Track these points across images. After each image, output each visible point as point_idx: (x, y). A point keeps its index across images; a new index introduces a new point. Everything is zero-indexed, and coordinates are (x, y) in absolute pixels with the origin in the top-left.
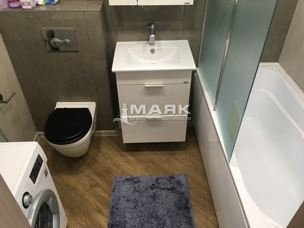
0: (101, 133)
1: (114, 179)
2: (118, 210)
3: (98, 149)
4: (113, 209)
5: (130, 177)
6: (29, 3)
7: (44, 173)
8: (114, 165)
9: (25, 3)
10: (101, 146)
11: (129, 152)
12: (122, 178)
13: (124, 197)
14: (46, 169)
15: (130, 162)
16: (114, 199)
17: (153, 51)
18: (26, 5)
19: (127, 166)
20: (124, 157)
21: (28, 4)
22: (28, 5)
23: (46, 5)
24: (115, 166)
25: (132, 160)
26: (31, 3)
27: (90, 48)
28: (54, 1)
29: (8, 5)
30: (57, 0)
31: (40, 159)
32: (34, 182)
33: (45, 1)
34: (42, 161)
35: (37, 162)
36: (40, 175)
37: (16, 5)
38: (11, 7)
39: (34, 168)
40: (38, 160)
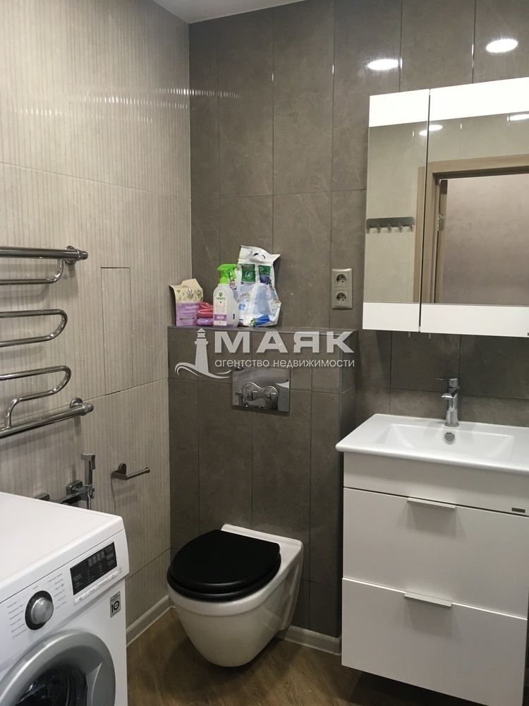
0: (302, 634)
3: (282, 670)
6: (225, 316)
7: (111, 600)
9: (219, 315)
10: (290, 666)
14: (118, 596)
17: (449, 438)
18: (220, 319)
21: (223, 318)
22: (223, 320)
23: (254, 326)
26: (227, 318)
27: (311, 408)
28: (268, 320)
29: (195, 322)
30: (273, 318)
31: (112, 554)
32: (76, 591)
33: (254, 319)
34: (115, 565)
35: (103, 556)
36: (95, 587)
37: (206, 321)
38: (197, 325)
39: (90, 560)
40: (106, 555)
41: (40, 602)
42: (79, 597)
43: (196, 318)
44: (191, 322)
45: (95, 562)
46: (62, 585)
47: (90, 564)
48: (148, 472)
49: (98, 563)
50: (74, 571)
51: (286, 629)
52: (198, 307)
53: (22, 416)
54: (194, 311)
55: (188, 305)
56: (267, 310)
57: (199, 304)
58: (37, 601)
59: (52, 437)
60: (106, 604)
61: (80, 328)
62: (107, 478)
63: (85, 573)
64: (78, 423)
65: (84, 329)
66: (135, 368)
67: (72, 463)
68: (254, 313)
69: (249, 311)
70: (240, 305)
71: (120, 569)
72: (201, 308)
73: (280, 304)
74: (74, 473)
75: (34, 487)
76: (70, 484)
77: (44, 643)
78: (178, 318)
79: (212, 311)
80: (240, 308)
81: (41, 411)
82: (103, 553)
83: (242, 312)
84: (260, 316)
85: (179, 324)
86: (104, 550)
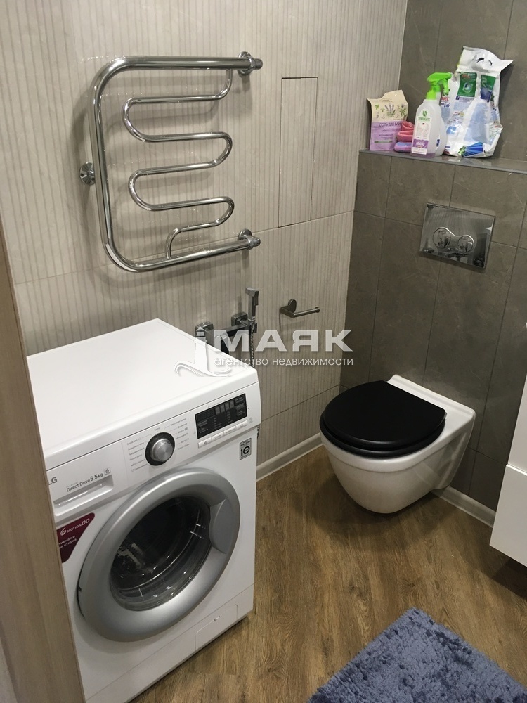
0: (459, 498)
1: (410, 611)
2: (365, 682)
3: (429, 527)
4: (356, 668)
5: (452, 638)
6: (426, 142)
7: (241, 445)
8: (436, 582)
10: (439, 526)
11: (496, 583)
12: (432, 623)
13: (402, 667)
14: (248, 441)
15: (481, 605)
16: (375, 651)
18: (420, 146)
19: (466, 611)
20: (477, 585)
21: (423, 144)
22: (423, 147)
24: (438, 588)
25: (492, 606)
26: (430, 144)
28: (481, 150)
29: (393, 146)
30: (489, 148)
31: (242, 405)
32: (200, 435)
33: (464, 147)
34: (245, 415)
35: (232, 406)
36: (221, 433)
37: (404, 146)
38: (394, 150)
39: (217, 409)
40: (235, 404)
41: (161, 443)
42: (204, 441)
43: (394, 141)
44: (387, 146)
45: (223, 410)
46: (186, 429)
47: (218, 412)
48: (318, 311)
49: (226, 412)
50: (199, 417)
51: (443, 489)
52: (399, 127)
53: (187, 245)
54: (394, 132)
55: (386, 124)
56: (483, 137)
57: (401, 124)
58: (159, 441)
59: (217, 268)
60: (235, 448)
61: (253, 152)
62: (276, 314)
63: (210, 420)
64: (246, 256)
65: (257, 154)
66: (314, 199)
67: (238, 295)
68: (465, 139)
69: (459, 136)
70: (450, 128)
71: (251, 419)
72: (402, 129)
73: (500, 130)
74: (240, 305)
75: (199, 316)
76: (235, 316)
77: (165, 478)
78: (372, 141)
79: (412, 134)
80: (448, 132)
81: (207, 241)
82: (232, 403)
83: (450, 136)
84: (473, 143)
85: (373, 148)
86: (233, 400)
